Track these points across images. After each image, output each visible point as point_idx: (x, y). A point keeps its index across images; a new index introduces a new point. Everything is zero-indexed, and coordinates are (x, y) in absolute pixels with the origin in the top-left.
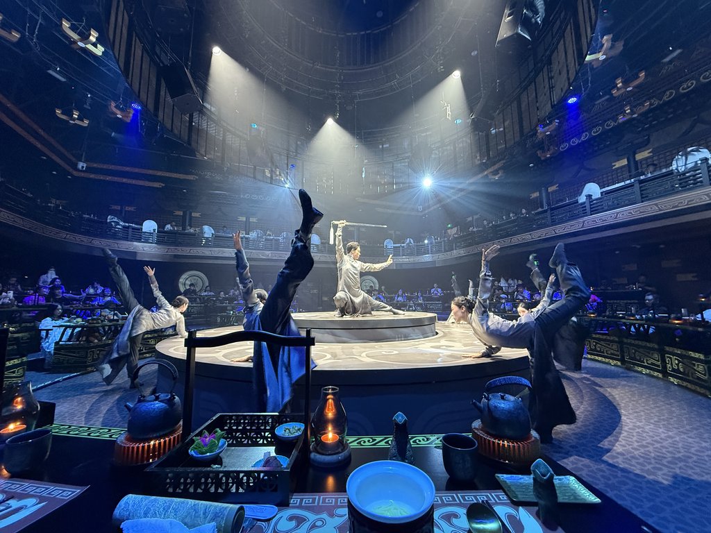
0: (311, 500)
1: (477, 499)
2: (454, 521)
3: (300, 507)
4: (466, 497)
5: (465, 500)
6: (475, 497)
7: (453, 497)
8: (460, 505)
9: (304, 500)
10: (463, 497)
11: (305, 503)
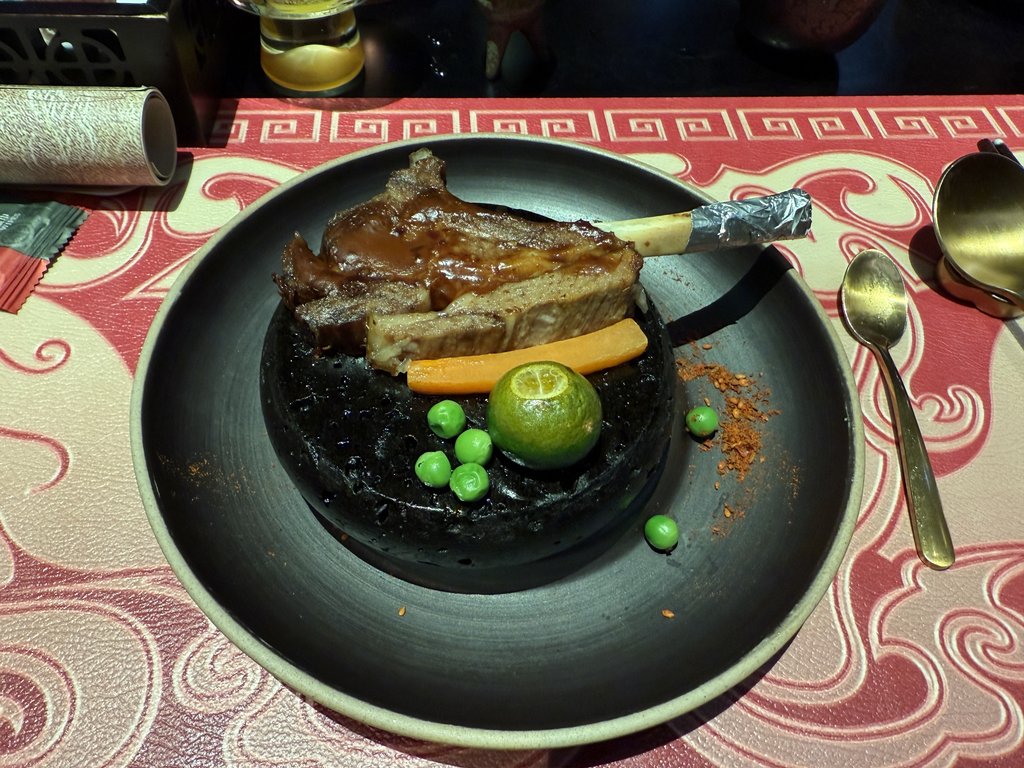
0: (293, 124)
1: (939, 128)
2: (854, 202)
3: (253, 149)
4: (900, 121)
5: (892, 128)
6: (934, 119)
7: (848, 120)
8: (875, 147)
9: (267, 124)
10: (886, 121)
11: (272, 135)
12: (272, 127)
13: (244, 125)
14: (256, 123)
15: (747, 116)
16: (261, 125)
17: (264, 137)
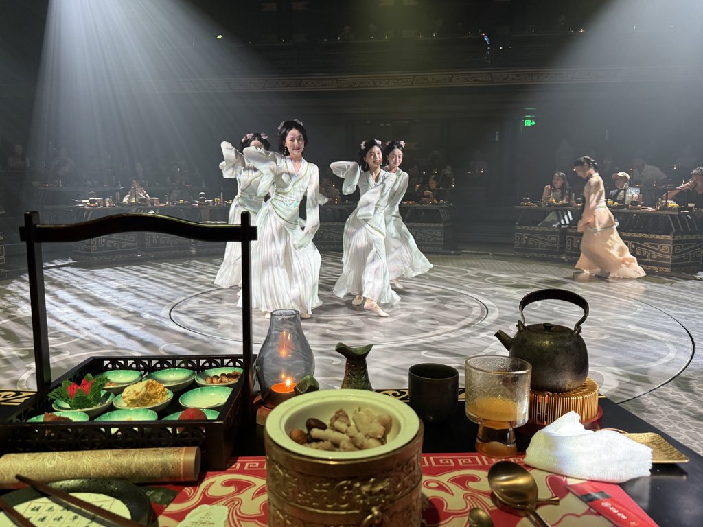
12: (249, 465)
13: (238, 465)
14: (243, 465)
15: (434, 459)
16: (245, 465)
17: (246, 467)
